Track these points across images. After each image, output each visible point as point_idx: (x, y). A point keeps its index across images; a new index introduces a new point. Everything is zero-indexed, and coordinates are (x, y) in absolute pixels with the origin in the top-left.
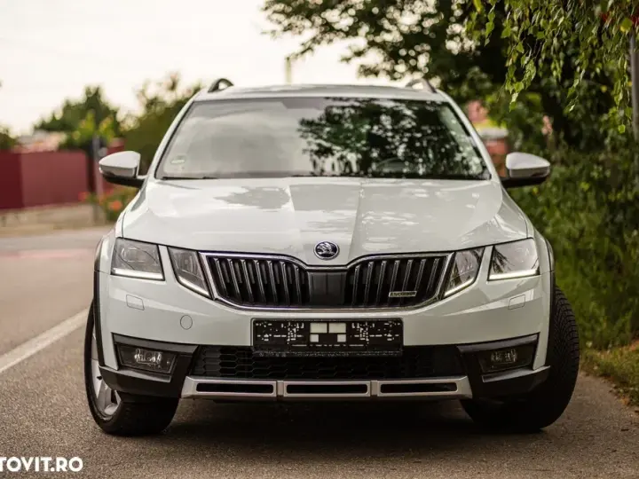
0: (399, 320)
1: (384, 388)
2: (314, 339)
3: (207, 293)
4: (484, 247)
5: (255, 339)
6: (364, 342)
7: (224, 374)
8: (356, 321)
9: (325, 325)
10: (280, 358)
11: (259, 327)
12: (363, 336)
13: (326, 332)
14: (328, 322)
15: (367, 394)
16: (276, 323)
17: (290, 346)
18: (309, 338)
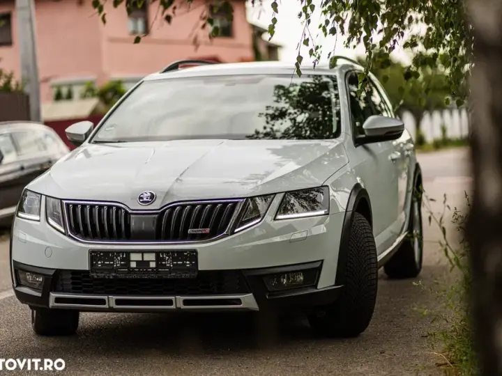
0: (195, 251)
1: (186, 302)
2: (133, 265)
3: (63, 231)
4: (275, 194)
5: (92, 265)
6: (170, 268)
7: (75, 290)
8: (163, 252)
9: (140, 255)
10: (109, 279)
11: (94, 255)
12: (169, 263)
13: (141, 259)
14: (143, 252)
15: (173, 307)
16: (107, 253)
17: (116, 270)
18: (129, 264)
